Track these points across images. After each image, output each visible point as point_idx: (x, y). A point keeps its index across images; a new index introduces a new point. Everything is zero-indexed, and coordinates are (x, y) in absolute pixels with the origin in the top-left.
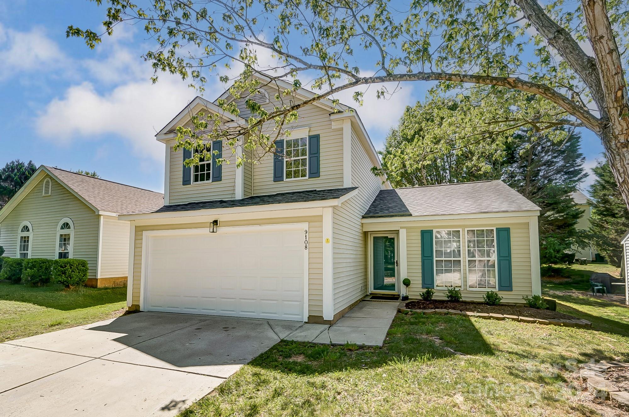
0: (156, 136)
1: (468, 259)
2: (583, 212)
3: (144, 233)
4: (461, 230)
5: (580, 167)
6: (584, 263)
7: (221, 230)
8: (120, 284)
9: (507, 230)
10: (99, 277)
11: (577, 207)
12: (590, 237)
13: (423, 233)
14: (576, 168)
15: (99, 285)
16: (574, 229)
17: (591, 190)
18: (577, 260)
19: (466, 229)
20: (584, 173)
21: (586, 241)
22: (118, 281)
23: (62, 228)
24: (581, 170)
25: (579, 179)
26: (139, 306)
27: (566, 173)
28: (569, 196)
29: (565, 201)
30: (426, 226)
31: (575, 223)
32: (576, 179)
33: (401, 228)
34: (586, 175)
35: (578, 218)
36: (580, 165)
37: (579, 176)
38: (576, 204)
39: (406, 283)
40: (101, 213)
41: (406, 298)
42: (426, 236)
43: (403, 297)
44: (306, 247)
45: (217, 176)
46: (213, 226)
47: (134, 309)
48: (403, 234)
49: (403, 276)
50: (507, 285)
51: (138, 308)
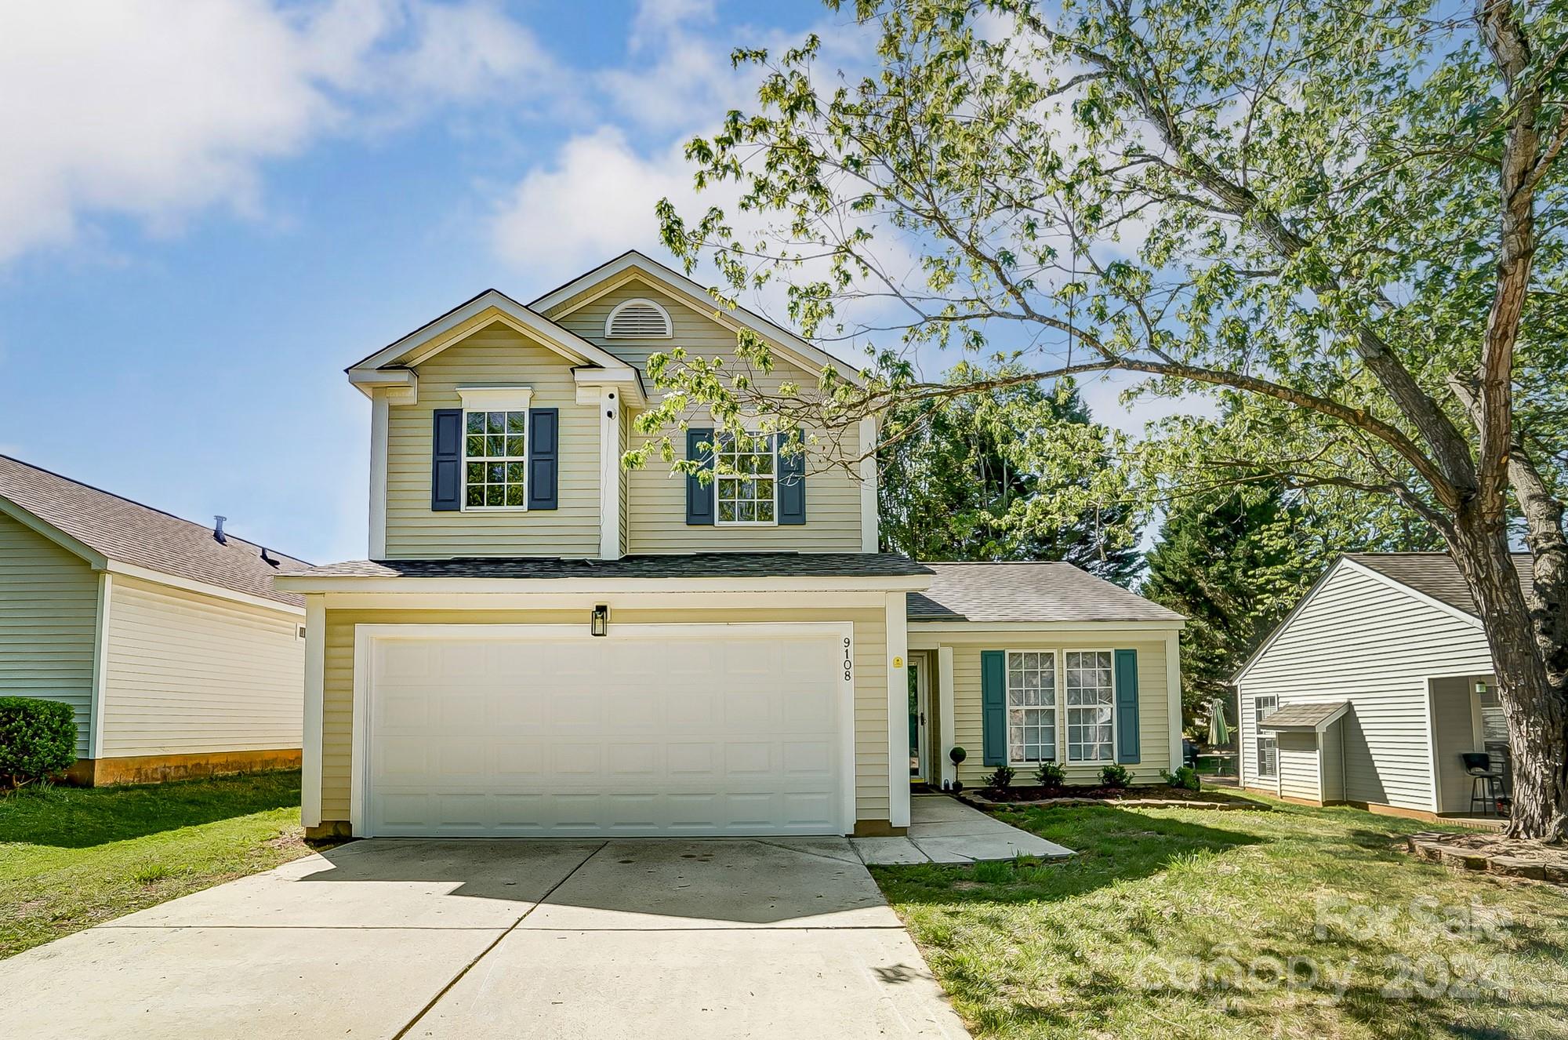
0: (347, 371)
1: (1067, 707)
3: (360, 628)
4: (1055, 651)
5: (1134, 550)
7: (615, 630)
8: (155, 776)
9: (1132, 654)
10: (99, 754)
13: (986, 655)
14: (1128, 551)
15: (99, 779)
19: (1065, 651)
22: (148, 769)
25: (1135, 571)
26: (348, 825)
30: (992, 643)
32: (1128, 570)
33: (943, 645)
37: (1134, 565)
39: (958, 756)
40: (112, 565)
41: (958, 786)
42: (992, 662)
43: (947, 786)
44: (847, 675)
45: (545, 497)
46: (599, 621)
47: (331, 832)
48: (946, 659)
49: (947, 744)
50: (1130, 752)
51: (343, 831)
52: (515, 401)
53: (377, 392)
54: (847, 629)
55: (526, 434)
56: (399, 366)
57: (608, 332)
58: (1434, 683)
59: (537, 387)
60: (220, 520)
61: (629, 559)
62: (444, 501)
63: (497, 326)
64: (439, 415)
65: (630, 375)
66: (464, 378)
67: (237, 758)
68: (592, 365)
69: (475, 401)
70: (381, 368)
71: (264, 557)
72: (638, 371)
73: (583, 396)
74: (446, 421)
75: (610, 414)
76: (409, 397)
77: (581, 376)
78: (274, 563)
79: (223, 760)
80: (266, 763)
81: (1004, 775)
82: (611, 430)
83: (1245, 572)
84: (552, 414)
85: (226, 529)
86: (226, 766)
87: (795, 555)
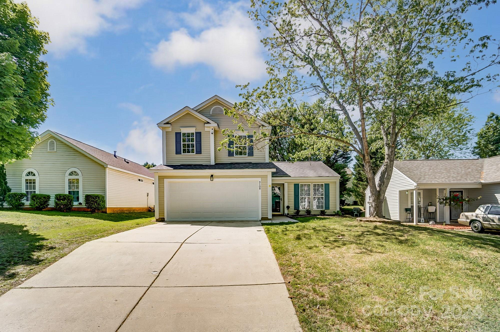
0: (157, 124)
1: (313, 197)
2: (350, 178)
3: (165, 180)
4: (311, 184)
5: (350, 155)
6: (349, 205)
7: (215, 180)
9: (329, 184)
10: (108, 207)
11: (348, 176)
12: (352, 191)
13: (295, 185)
14: (348, 156)
15: (108, 212)
16: (346, 187)
17: (353, 167)
18: (346, 204)
19: (313, 184)
20: (351, 158)
21: (351, 193)
22: (115, 210)
23: (70, 174)
24: (350, 157)
25: (350, 161)
26: (164, 218)
27: (344, 158)
28: (345, 170)
29: (343, 172)
30: (296, 182)
31: (346, 184)
32: (348, 161)
33: (285, 182)
34: (352, 160)
35: (348, 181)
36: (350, 154)
38: (347, 175)
39: (288, 207)
40: (109, 166)
41: (288, 214)
42: (296, 186)
43: (286, 214)
44: (260, 189)
45: (199, 152)
46: (212, 178)
47: (161, 220)
48: (286, 185)
49: (286, 205)
50: (327, 207)
51: (163, 220)
52: (192, 130)
53: (163, 129)
54: (260, 179)
55: (195, 138)
56: (168, 123)
57: (211, 113)
58: (400, 192)
59: (197, 127)
60: (115, 152)
61: (216, 164)
62: (178, 152)
63: (188, 114)
64: (176, 133)
65: (216, 125)
66: (182, 125)
67: (128, 209)
68: (208, 123)
69: (184, 130)
70: (164, 124)
71: (125, 161)
72: (218, 124)
73: (206, 129)
74: (178, 135)
75: (212, 133)
76: (170, 129)
77: (206, 125)
78: (128, 163)
79: (126, 209)
80: (133, 210)
81: (298, 211)
82: (212, 137)
83: (380, 161)
84: (200, 133)
85: (116, 155)
86: (127, 211)
87: (251, 163)
